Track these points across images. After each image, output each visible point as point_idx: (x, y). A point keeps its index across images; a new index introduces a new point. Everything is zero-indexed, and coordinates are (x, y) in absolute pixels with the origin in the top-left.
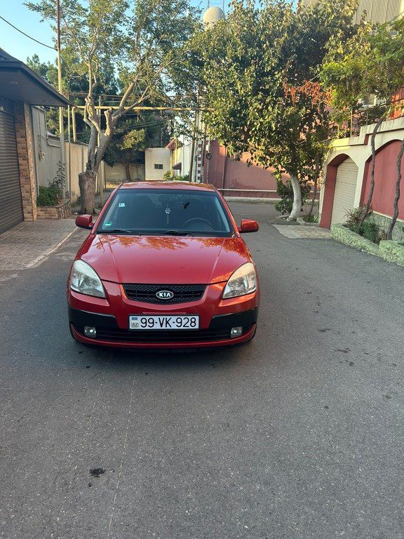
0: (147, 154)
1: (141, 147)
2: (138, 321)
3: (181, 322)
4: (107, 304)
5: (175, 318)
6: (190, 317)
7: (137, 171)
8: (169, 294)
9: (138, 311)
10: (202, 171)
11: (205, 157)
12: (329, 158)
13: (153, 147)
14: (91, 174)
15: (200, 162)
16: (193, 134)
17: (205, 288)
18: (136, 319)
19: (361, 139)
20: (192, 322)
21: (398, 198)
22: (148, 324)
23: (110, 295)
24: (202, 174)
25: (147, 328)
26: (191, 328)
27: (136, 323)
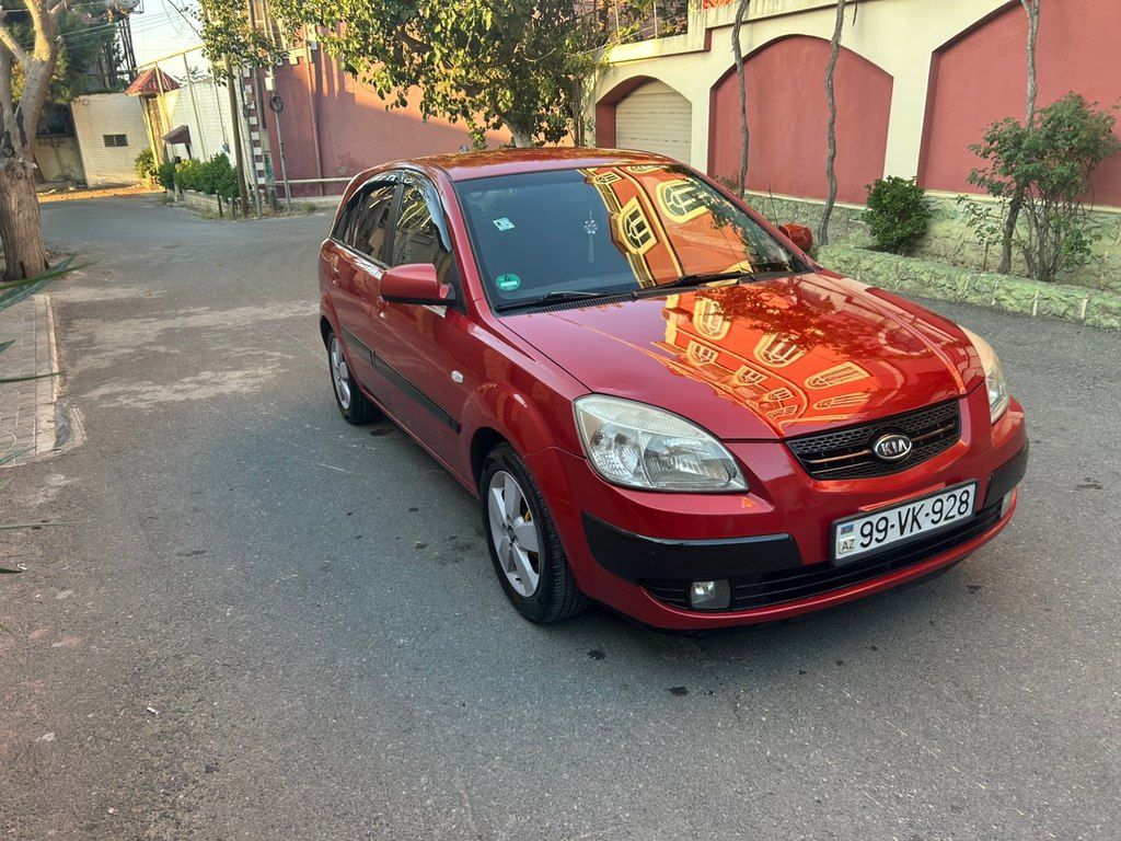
0: (78, 111)
1: (59, 94)
2: (855, 535)
3: (941, 511)
4: (765, 508)
5: (928, 503)
6: (958, 493)
7: (57, 156)
8: (901, 443)
9: (849, 508)
10: (266, 141)
11: (266, 106)
12: (596, 87)
13: (89, 93)
14: (19, 169)
15: (254, 121)
16: (251, 49)
17: (958, 408)
18: (851, 529)
19: (694, 39)
20: (962, 503)
21: (834, 155)
22: (876, 535)
23: (766, 482)
24: (267, 148)
25: (874, 545)
26: (958, 517)
27: (850, 542)
